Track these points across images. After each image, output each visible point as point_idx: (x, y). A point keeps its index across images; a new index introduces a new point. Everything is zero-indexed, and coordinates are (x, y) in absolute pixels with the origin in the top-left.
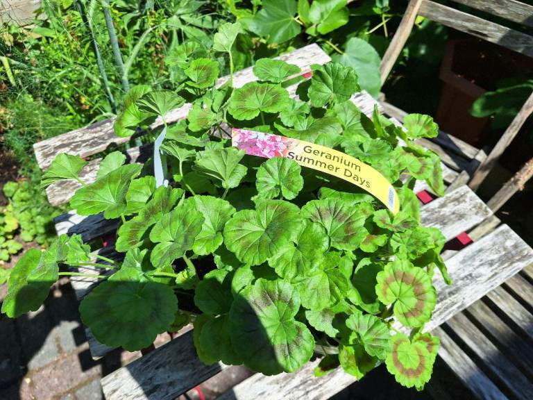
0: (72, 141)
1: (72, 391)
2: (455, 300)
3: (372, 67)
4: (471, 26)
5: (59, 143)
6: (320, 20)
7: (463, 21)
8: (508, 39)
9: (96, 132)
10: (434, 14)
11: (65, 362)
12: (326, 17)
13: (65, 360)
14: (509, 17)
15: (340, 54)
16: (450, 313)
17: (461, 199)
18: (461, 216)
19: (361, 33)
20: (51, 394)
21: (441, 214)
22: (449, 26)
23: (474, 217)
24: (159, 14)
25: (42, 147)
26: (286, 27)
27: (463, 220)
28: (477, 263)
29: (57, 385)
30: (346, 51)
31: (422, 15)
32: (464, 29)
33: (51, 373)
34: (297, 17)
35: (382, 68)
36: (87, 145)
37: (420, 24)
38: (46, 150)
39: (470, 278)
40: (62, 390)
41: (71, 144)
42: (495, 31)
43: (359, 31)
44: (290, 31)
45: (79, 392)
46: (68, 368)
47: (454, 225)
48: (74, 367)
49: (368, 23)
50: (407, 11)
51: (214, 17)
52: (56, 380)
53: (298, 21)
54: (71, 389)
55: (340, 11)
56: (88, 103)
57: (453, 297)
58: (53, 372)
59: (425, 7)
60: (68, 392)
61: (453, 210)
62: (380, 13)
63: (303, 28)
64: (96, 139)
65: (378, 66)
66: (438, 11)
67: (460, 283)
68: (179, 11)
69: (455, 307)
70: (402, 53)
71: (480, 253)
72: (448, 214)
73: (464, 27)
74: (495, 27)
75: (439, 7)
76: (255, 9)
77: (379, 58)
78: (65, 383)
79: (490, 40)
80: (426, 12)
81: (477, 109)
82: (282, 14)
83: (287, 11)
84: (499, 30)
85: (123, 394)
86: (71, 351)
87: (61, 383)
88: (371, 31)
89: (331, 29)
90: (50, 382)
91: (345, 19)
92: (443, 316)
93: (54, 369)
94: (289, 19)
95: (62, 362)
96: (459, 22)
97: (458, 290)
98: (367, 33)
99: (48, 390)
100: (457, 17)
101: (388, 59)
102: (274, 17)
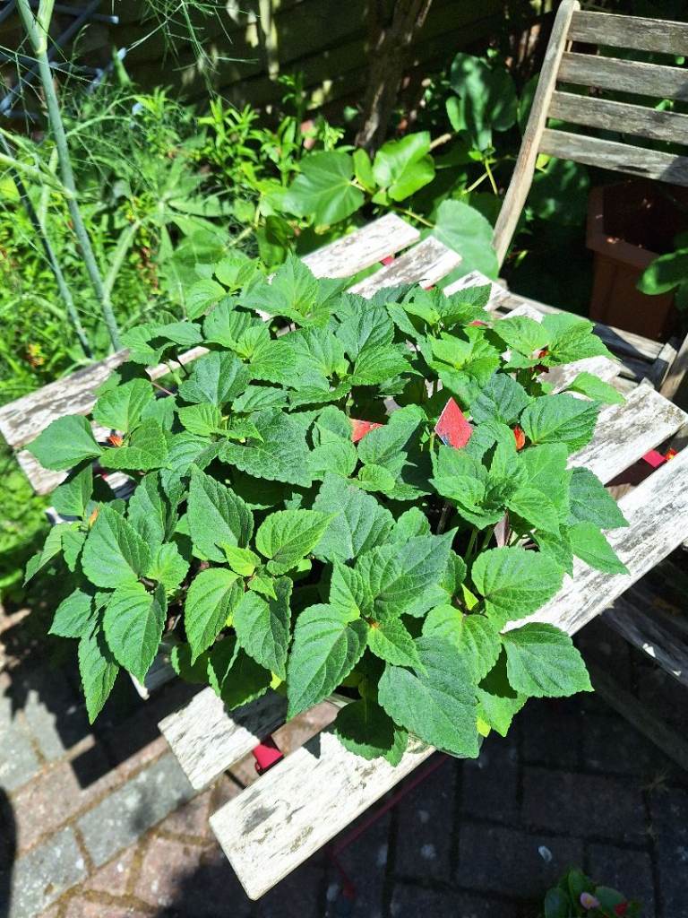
0: (51, 399)
1: (71, 822)
2: (653, 543)
3: (480, 243)
4: (621, 159)
5: (32, 405)
6: (391, 181)
7: (609, 153)
8: (678, 172)
9: (85, 383)
10: (563, 149)
11: (53, 776)
12: (399, 174)
13: (51, 774)
14: (676, 139)
15: (429, 227)
16: (649, 561)
17: (641, 404)
18: (645, 428)
19: (455, 193)
20: (37, 832)
21: (615, 428)
22: (590, 164)
23: (664, 425)
24: (144, 200)
25: (7, 414)
26: (341, 197)
27: (648, 432)
28: (677, 488)
29: (44, 815)
30: (437, 222)
31: (545, 152)
32: (612, 165)
33: (31, 797)
34: (355, 181)
35: (495, 240)
36: (75, 403)
37: (545, 167)
38: (14, 418)
39: (669, 509)
40: (53, 822)
41: (49, 404)
42: (659, 163)
43: (452, 190)
44: (348, 202)
45: (81, 822)
46: (58, 785)
47: (636, 442)
48: (68, 783)
49: (464, 177)
50: (522, 150)
51: (222, 198)
52: (41, 807)
53: (357, 186)
54: (68, 819)
55: (419, 162)
56: (43, 355)
57: (649, 538)
58: (34, 796)
59: (549, 140)
60: (65, 824)
61: (631, 421)
62: (481, 159)
63: (367, 195)
64: (87, 393)
65: (490, 239)
66: (568, 143)
67: (656, 518)
68: (167, 195)
69: (654, 552)
70: (523, 215)
71: (680, 474)
72: (625, 427)
73: (610, 162)
74: (657, 156)
75: (569, 138)
76: (285, 178)
77: (490, 227)
78: (57, 811)
79: (653, 176)
80: (551, 147)
81: (650, 283)
82: (331, 179)
83: (338, 173)
84: (664, 160)
85: (195, 737)
86: (60, 759)
87: (51, 811)
88: (471, 189)
89: (409, 192)
90: (31, 812)
91: (430, 173)
92: (639, 566)
93: (36, 790)
94: (343, 184)
95: (46, 777)
96: (603, 156)
97: (654, 529)
98: (465, 192)
99: (30, 826)
100: (599, 149)
101: (504, 226)
102: (321, 185)
